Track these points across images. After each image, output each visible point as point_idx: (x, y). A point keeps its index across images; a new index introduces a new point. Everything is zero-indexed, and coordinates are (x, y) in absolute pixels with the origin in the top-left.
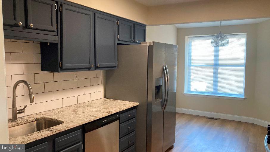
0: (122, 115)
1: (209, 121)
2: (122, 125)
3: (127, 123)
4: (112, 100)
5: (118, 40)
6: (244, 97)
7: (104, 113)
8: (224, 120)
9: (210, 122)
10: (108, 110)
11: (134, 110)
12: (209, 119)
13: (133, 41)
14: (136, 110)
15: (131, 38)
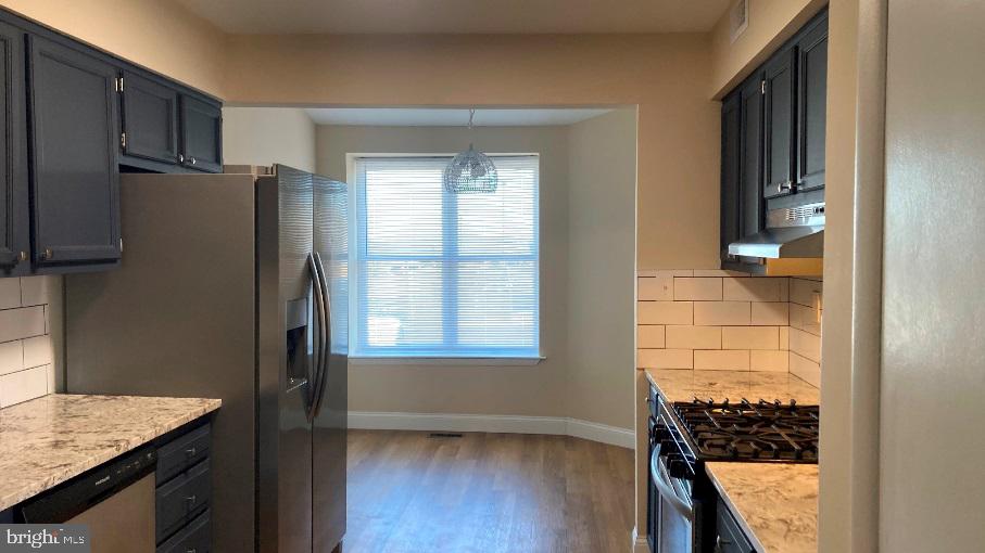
0: (164, 452)
1: (440, 445)
2: (167, 490)
3: (181, 482)
4: (103, 397)
5: (124, 151)
6: (537, 355)
7: (94, 449)
8: (484, 434)
9: (442, 447)
10: (109, 437)
11: (204, 431)
12: (437, 439)
13: (179, 160)
14: (211, 426)
15: (169, 148)
